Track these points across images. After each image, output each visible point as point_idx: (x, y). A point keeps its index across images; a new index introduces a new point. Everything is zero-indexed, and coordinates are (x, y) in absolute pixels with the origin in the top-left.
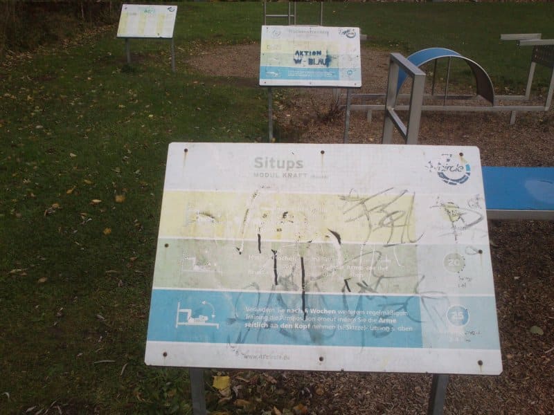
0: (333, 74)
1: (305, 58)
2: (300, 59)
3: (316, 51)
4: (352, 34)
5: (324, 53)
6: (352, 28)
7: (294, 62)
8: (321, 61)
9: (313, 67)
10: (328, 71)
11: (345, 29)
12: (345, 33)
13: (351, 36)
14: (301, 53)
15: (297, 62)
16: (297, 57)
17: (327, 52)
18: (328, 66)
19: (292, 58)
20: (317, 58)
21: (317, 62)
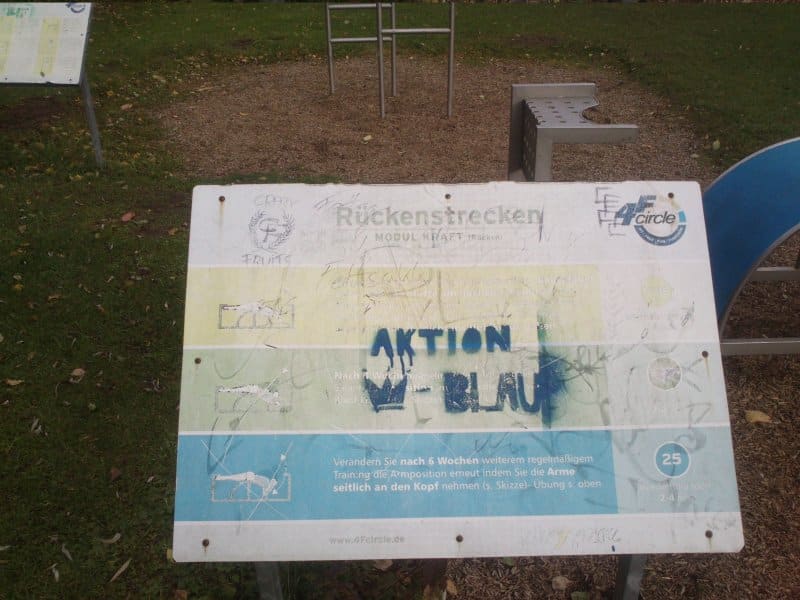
0: (581, 469)
1: (425, 373)
2: (396, 377)
3: (481, 329)
4: (666, 218)
5: (525, 339)
6: (660, 188)
7: (365, 401)
8: (510, 389)
9: (467, 424)
10: (552, 446)
11: (628, 191)
12: (627, 214)
13: (662, 230)
14: (404, 339)
15: (385, 396)
16: (380, 370)
17: (541, 333)
18: (549, 416)
19: (358, 376)
20: (486, 369)
21: (487, 392)
